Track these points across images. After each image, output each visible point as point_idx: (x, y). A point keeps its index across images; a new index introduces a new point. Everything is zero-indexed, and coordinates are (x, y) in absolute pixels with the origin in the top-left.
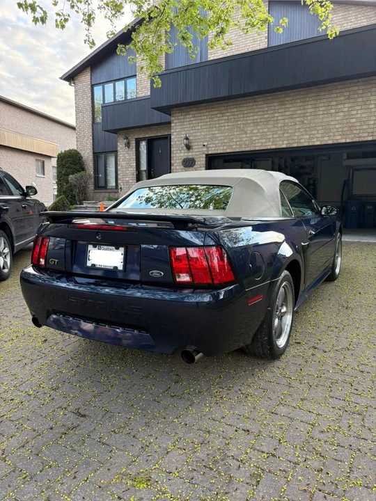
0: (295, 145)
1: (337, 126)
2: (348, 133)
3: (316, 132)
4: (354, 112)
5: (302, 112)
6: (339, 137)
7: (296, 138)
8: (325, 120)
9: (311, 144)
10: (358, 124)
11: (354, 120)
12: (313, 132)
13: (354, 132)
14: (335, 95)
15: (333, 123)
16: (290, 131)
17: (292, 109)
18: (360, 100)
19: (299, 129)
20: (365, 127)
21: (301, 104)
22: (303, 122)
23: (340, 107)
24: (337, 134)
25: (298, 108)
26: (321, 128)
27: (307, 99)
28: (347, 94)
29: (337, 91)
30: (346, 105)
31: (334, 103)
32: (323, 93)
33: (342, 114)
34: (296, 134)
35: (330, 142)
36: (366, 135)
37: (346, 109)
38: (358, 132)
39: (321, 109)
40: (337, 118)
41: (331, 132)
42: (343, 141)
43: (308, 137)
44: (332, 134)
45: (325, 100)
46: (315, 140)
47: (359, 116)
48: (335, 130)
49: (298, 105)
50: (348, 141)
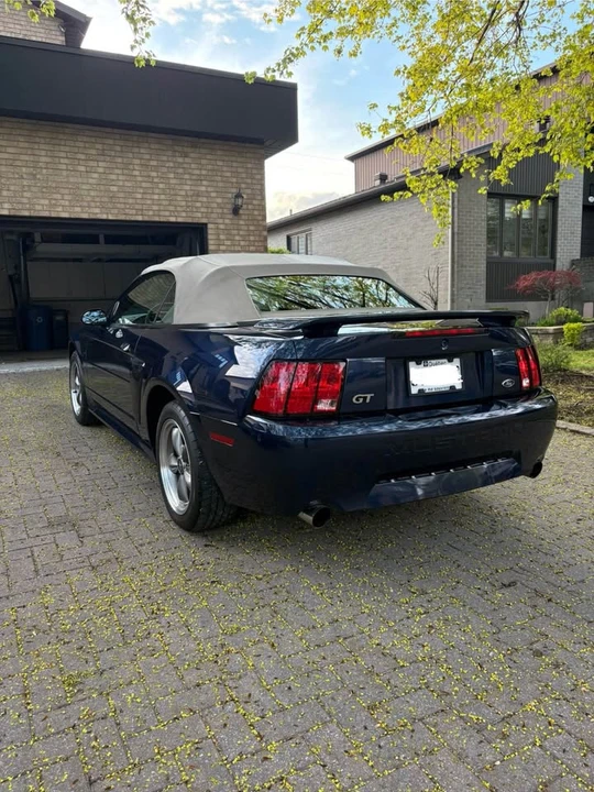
0: (26, 213)
1: (92, 193)
2: (110, 205)
3: (59, 196)
4: (114, 177)
5: (32, 158)
6: (97, 210)
7: (25, 201)
8: (72, 180)
9: (53, 215)
10: (122, 195)
11: (115, 189)
12: (55, 196)
13: (118, 205)
14: (81, 145)
15: (84, 187)
16: (12, 188)
17: (10, 150)
18: (120, 160)
19: (29, 186)
20: (131, 201)
21: (26, 145)
22: (35, 175)
23: (91, 163)
24: (93, 204)
25: (24, 151)
26: (66, 191)
27: (37, 140)
28: (99, 146)
29: (85, 139)
30: (101, 164)
31: (83, 157)
32: (61, 136)
33: (96, 175)
34: (25, 194)
35: (85, 216)
36: (134, 212)
37: (101, 170)
38: (123, 206)
39: (62, 161)
40: (91, 181)
41: (82, 201)
42: (104, 217)
43: (47, 202)
44: (85, 204)
45: (67, 149)
46: (60, 209)
47: (121, 183)
48: (89, 199)
49: (22, 145)
50: (110, 217)
